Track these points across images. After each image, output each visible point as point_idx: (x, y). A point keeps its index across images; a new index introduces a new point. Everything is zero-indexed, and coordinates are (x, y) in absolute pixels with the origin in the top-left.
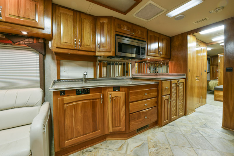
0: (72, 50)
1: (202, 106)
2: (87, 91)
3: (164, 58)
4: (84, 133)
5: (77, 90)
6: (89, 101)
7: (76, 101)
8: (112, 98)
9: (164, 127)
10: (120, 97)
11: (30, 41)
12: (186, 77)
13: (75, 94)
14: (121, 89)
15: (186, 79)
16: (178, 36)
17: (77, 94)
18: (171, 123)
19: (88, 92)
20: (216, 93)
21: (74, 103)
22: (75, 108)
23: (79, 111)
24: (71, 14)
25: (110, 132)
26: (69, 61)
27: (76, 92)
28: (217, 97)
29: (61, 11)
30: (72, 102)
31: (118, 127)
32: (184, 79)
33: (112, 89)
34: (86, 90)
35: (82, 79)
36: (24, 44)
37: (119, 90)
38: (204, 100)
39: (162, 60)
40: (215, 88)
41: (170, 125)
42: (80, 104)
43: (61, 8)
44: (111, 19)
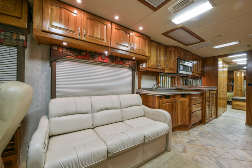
1: (224, 113)
3: (200, 74)
6: (170, 103)
7: (166, 103)
8: (181, 102)
9: (207, 124)
10: (186, 101)
11: (131, 62)
12: (217, 89)
14: (186, 96)
15: (217, 91)
16: (210, 58)
17: (166, 98)
18: (210, 122)
19: (170, 97)
20: (234, 103)
24: (156, 45)
25: (179, 125)
28: (234, 106)
29: (152, 44)
30: (164, 103)
31: (184, 121)
32: (216, 91)
33: (180, 96)
35: (152, 89)
36: (128, 64)
37: (185, 97)
38: (225, 108)
40: (232, 99)
41: (209, 123)
42: (167, 105)
43: (152, 42)
44: (176, 48)
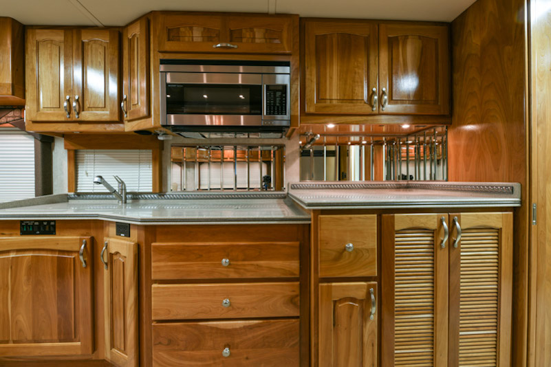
0: (64, 125)
2: (47, 227)
3: (414, 117)
4: (34, 336)
5: (22, 221)
6: (50, 255)
7: (18, 251)
8: (109, 256)
10: (125, 257)
11: (16, 115)
12: (521, 202)
13: (19, 232)
14: (132, 233)
15: (520, 213)
17: (23, 233)
19: (52, 229)
21: (12, 255)
22: (13, 267)
23: (23, 276)
24: (59, 37)
26: (96, 150)
27: (22, 226)
29: (37, 39)
30: (8, 252)
31: (122, 352)
32: (510, 214)
33: (114, 230)
34: (45, 223)
36: (7, 122)
37: (128, 235)
39: (406, 126)
42: (26, 260)
